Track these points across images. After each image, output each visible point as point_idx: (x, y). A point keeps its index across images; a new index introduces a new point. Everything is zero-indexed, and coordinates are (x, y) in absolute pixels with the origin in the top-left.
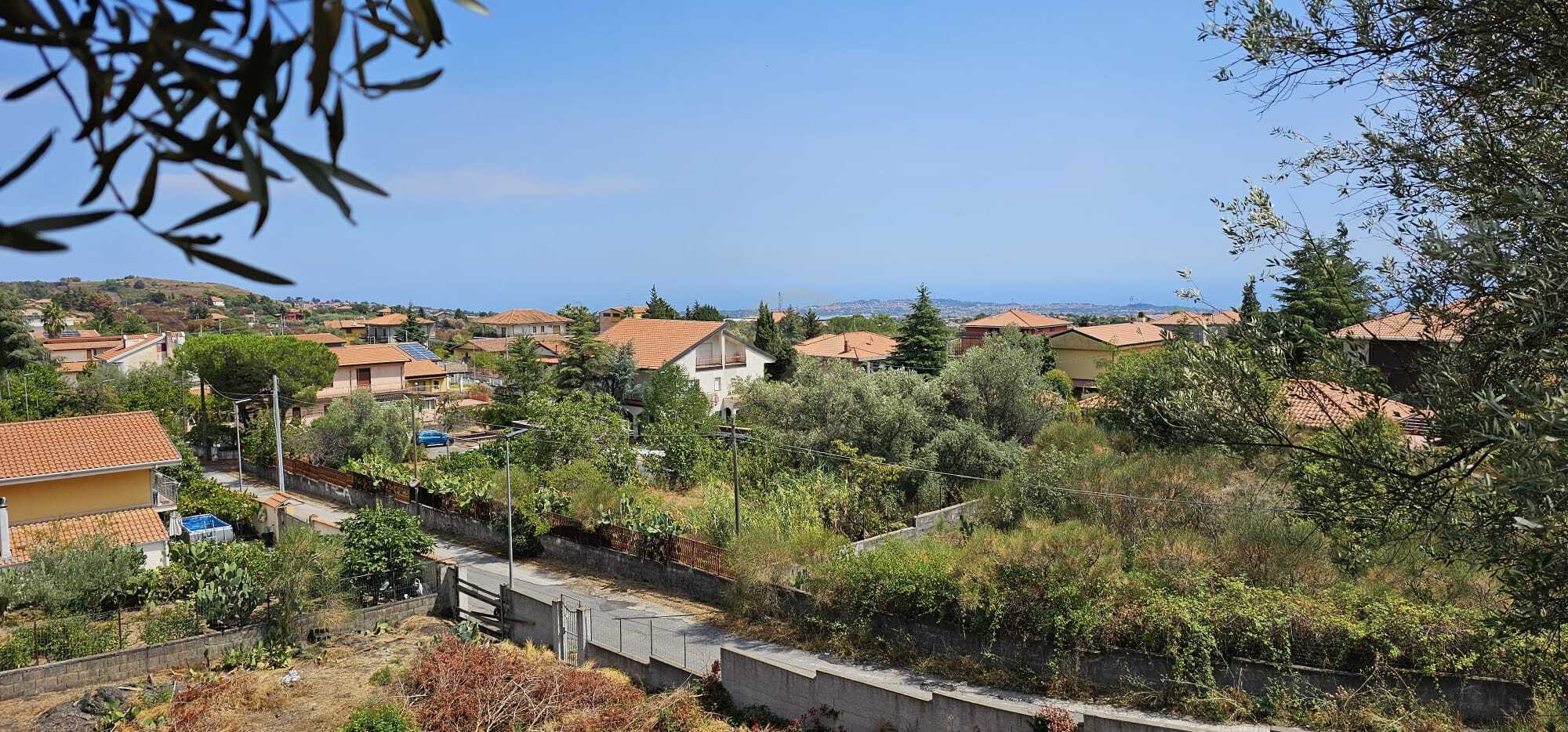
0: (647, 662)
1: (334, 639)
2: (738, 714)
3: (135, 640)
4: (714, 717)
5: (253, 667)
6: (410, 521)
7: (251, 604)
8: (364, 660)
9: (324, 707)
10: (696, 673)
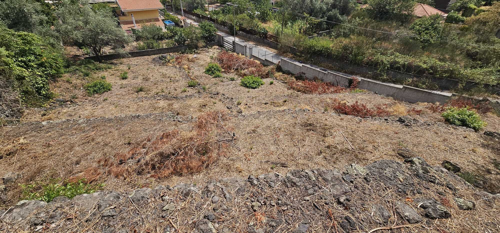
0: (264, 60)
1: (201, 49)
2: (284, 72)
3: (165, 46)
4: (279, 72)
5: (187, 54)
6: (212, 25)
7: (185, 41)
8: (207, 54)
9: (202, 63)
10: (275, 63)
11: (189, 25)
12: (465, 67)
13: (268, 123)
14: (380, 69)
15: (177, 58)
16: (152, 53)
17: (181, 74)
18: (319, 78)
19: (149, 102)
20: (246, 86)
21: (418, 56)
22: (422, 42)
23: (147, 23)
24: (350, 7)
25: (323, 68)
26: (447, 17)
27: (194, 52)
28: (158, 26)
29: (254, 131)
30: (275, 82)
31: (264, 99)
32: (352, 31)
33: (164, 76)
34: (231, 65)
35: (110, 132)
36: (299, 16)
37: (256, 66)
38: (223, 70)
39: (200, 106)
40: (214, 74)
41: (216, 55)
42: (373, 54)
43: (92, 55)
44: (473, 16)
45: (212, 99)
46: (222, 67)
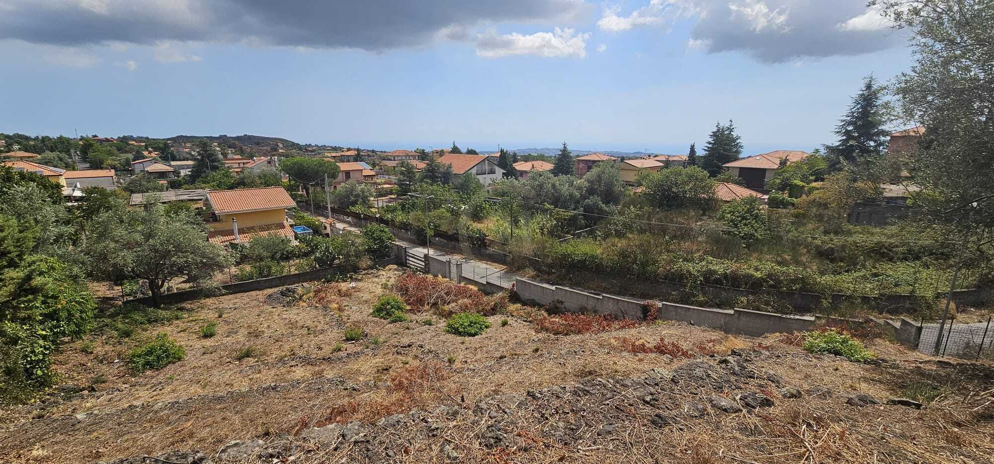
0: (485, 283)
1: (364, 272)
2: (523, 302)
3: (293, 271)
4: (514, 303)
5: (337, 281)
6: (386, 230)
7: (334, 258)
8: (376, 280)
9: (366, 296)
10: (505, 287)
11: (341, 232)
12: (822, 273)
13: (517, 377)
14: (689, 285)
15: (317, 292)
16: (267, 284)
17: (327, 319)
18: (589, 307)
19: (273, 372)
20: (457, 332)
21: (743, 259)
22: (742, 238)
23: (261, 233)
24: (617, 192)
25: (592, 291)
26: (769, 199)
27: (351, 277)
28: (283, 236)
29: (496, 392)
30: (510, 320)
31: (497, 350)
32: (628, 227)
33: (292, 325)
34: (424, 296)
35: (224, 419)
36: (537, 209)
37: (471, 296)
38: (408, 308)
39: (378, 370)
40: (391, 315)
41: (392, 281)
42: (671, 261)
43: (140, 296)
44: (804, 196)
45: (399, 357)
46: (406, 301)
